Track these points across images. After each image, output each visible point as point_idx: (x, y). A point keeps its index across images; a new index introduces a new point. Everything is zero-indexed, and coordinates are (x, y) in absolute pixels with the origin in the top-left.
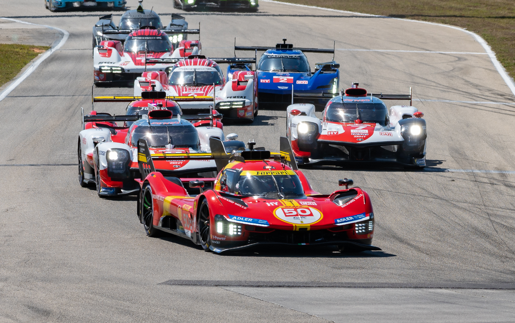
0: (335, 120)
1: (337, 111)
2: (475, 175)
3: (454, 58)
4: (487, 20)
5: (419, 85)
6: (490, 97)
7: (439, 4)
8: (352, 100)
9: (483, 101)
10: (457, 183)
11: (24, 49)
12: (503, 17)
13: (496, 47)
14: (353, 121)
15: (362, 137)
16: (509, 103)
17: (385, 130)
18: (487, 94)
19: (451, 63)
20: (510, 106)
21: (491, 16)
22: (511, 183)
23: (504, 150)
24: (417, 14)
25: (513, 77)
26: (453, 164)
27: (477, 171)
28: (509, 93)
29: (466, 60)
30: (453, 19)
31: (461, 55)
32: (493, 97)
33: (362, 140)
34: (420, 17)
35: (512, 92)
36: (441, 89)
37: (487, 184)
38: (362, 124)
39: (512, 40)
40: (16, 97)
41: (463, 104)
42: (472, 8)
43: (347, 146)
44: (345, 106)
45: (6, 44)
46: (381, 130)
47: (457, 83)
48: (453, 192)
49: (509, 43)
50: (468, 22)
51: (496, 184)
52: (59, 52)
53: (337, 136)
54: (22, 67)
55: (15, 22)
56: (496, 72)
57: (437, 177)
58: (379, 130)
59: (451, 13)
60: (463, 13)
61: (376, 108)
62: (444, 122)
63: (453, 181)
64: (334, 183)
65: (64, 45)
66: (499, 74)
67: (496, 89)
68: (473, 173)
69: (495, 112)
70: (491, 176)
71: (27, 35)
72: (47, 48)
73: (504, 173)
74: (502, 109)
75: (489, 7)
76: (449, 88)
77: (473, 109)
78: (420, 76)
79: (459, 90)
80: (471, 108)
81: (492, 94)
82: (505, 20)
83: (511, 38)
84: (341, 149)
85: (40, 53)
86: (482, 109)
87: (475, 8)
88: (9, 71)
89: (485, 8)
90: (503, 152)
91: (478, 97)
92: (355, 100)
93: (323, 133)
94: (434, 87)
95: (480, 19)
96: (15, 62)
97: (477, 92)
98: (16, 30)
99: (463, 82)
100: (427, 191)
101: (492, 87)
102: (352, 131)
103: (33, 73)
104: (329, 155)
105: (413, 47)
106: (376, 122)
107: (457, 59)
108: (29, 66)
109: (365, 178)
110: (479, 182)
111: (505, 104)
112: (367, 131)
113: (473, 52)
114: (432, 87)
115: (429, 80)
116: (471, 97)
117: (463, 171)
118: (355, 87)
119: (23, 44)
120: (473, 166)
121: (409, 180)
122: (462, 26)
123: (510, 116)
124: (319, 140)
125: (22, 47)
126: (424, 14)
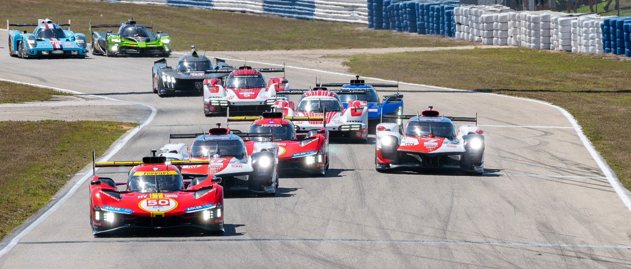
0: (412, 135)
1: (414, 128)
2: (562, 249)
3: (540, 132)
4: (572, 94)
5: (506, 159)
6: (576, 171)
7: (525, 79)
8: (426, 120)
9: (569, 175)
10: (544, 256)
11: (113, 125)
12: (589, 92)
13: (582, 121)
14: (427, 136)
15: (433, 148)
16: (595, 177)
17: (452, 143)
18: (573, 167)
19: (537, 138)
20: (596, 180)
21: (577, 90)
22: (598, 257)
23: (591, 224)
24: (503, 89)
25: (599, 151)
26: (540, 238)
27: (564, 245)
28: (596, 167)
29: (552, 134)
30: (539, 93)
31: (548, 129)
32: (580, 171)
33: (432, 151)
34: (506, 92)
35: (598, 166)
36: (528, 163)
37: (573, 258)
38: (433, 139)
39: (598, 114)
40: (104, 173)
41: (549, 179)
42: (558, 83)
43: (421, 155)
44: (421, 124)
45: (95, 121)
46: (448, 143)
47: (544, 158)
48: (539, 266)
49: (596, 117)
50: (554, 96)
51: (582, 258)
52: (147, 128)
53: (413, 147)
54: (110, 144)
55: (103, 99)
56: (582, 146)
57: (524, 251)
58: (447, 143)
59: (538, 88)
60: (549, 87)
61: (446, 126)
62: (531, 196)
63: (540, 255)
64: (421, 257)
65: (152, 121)
66: (585, 148)
67: (581, 162)
68: (560, 247)
69: (582, 186)
70: (577, 249)
71: (115, 112)
72: (135, 125)
73: (590, 246)
74: (588, 183)
75: (575, 82)
76: (535, 162)
77: (560, 183)
78: (507, 151)
79: (546, 165)
80: (558, 182)
81: (578, 168)
82: (592, 95)
83: (597, 112)
84: (416, 157)
85: (129, 130)
86: (568, 184)
87: (561, 82)
88: (97, 147)
89: (571, 83)
90: (590, 226)
91: (565, 171)
92: (429, 120)
93: (402, 144)
94: (521, 162)
95: (566, 93)
96: (104, 138)
97: (563, 166)
98: (105, 107)
99: (549, 156)
100: (514, 265)
101: (578, 161)
102: (425, 143)
103: (122, 149)
104: (406, 162)
105: (500, 121)
106: (445, 137)
107: (544, 134)
108: (118, 142)
109: (453, 253)
110: (566, 256)
111: (591, 177)
112: (437, 144)
113: (559, 126)
114: (519, 161)
115: (516, 155)
116: (557, 171)
117: (550, 245)
118: (429, 109)
119: (111, 121)
120: (560, 240)
121: (496, 254)
122: (549, 101)
123: (596, 190)
124: (398, 150)
125: (110, 124)
126: (510, 89)
